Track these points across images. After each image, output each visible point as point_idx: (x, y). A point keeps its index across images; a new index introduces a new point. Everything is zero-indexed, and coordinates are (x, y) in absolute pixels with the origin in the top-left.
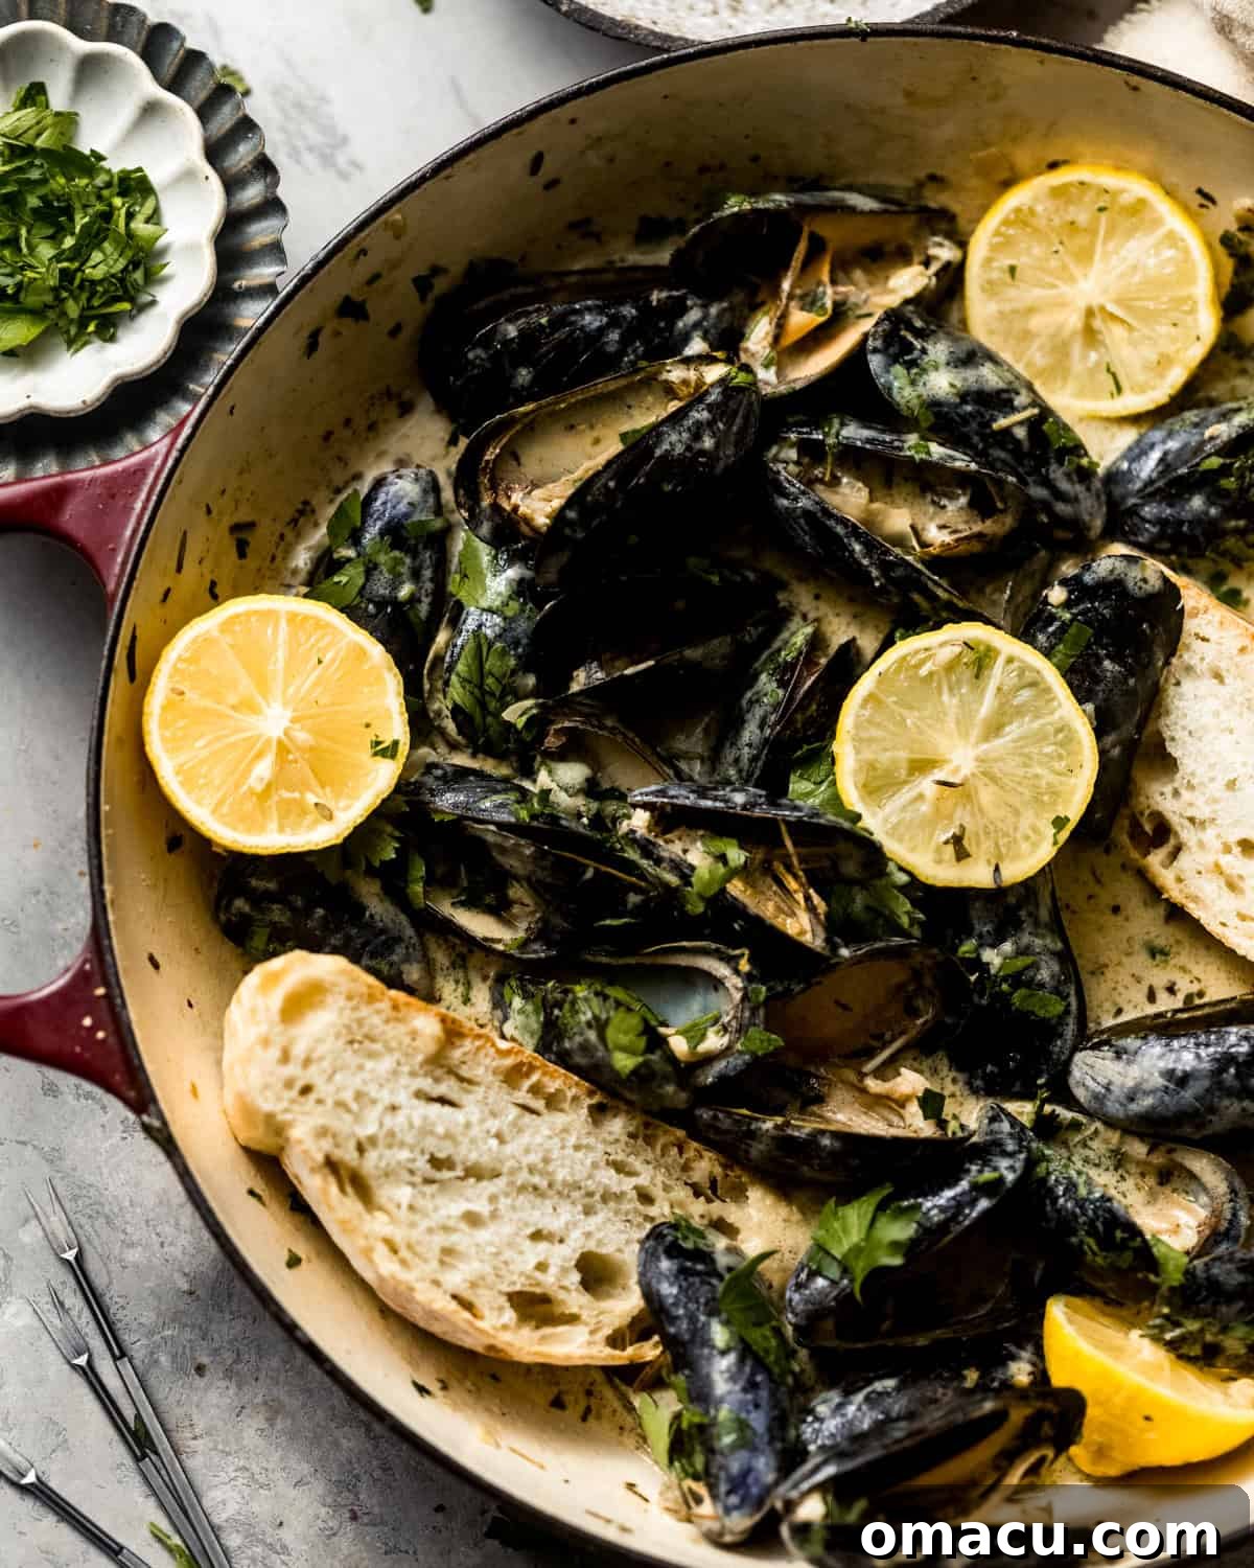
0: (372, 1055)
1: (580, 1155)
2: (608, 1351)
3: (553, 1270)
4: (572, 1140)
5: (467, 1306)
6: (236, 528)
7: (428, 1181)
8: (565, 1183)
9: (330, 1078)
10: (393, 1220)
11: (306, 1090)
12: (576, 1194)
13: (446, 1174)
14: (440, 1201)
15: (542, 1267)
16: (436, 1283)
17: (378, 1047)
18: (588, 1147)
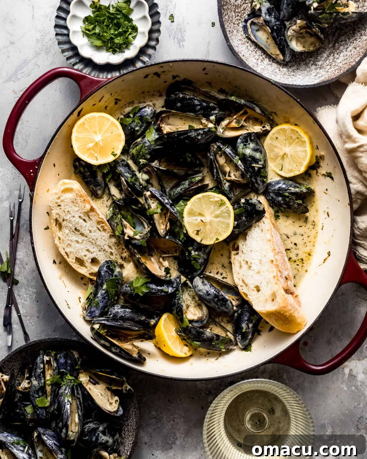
0: (75, 206)
1: (103, 241)
2: (89, 275)
3: (87, 257)
4: (104, 238)
5: (68, 255)
6: (116, 99)
7: (73, 231)
8: (98, 245)
9: (65, 206)
10: (63, 235)
11: (59, 206)
12: (99, 247)
13: (76, 232)
14: (73, 236)
15: (85, 256)
16: (64, 249)
17: (77, 205)
18: (106, 241)
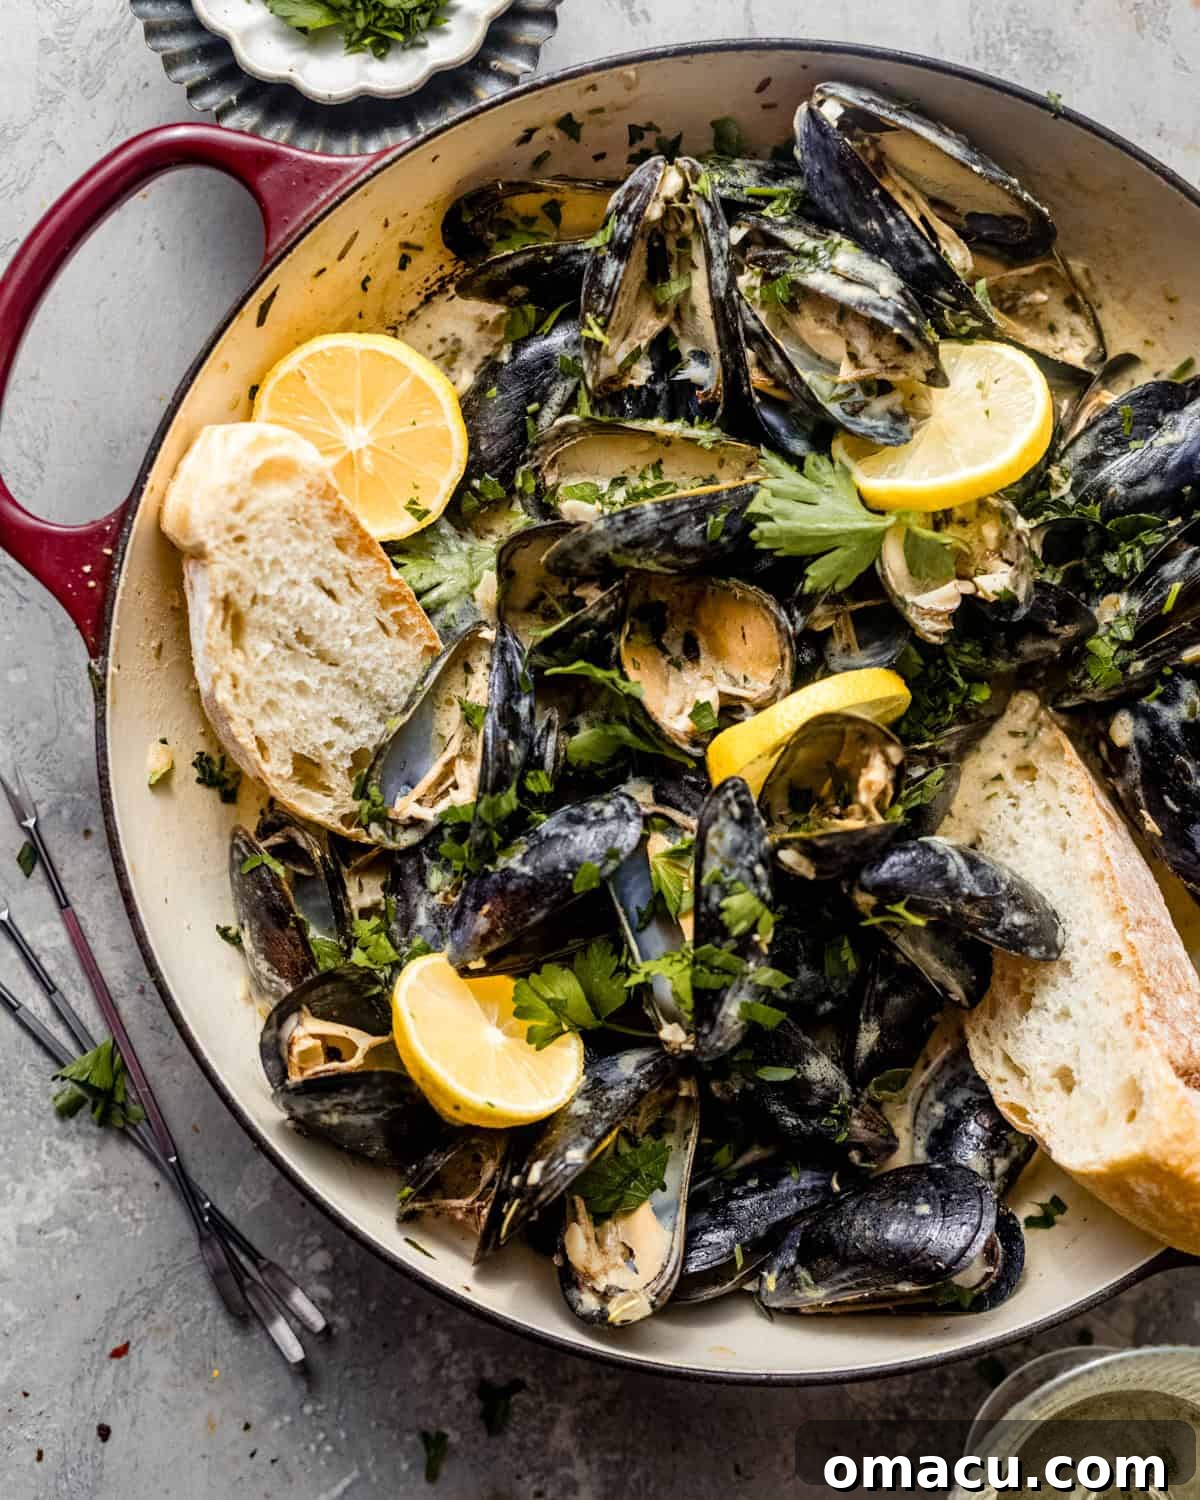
0: (301, 536)
1: (399, 678)
2: (339, 825)
3: (335, 751)
4: (400, 665)
5: (262, 747)
7: (288, 647)
8: (378, 693)
9: (262, 539)
10: (246, 663)
11: (240, 539)
12: (380, 704)
13: (302, 648)
14: (288, 665)
15: (329, 745)
16: (251, 722)
17: (309, 532)
18: (408, 675)
